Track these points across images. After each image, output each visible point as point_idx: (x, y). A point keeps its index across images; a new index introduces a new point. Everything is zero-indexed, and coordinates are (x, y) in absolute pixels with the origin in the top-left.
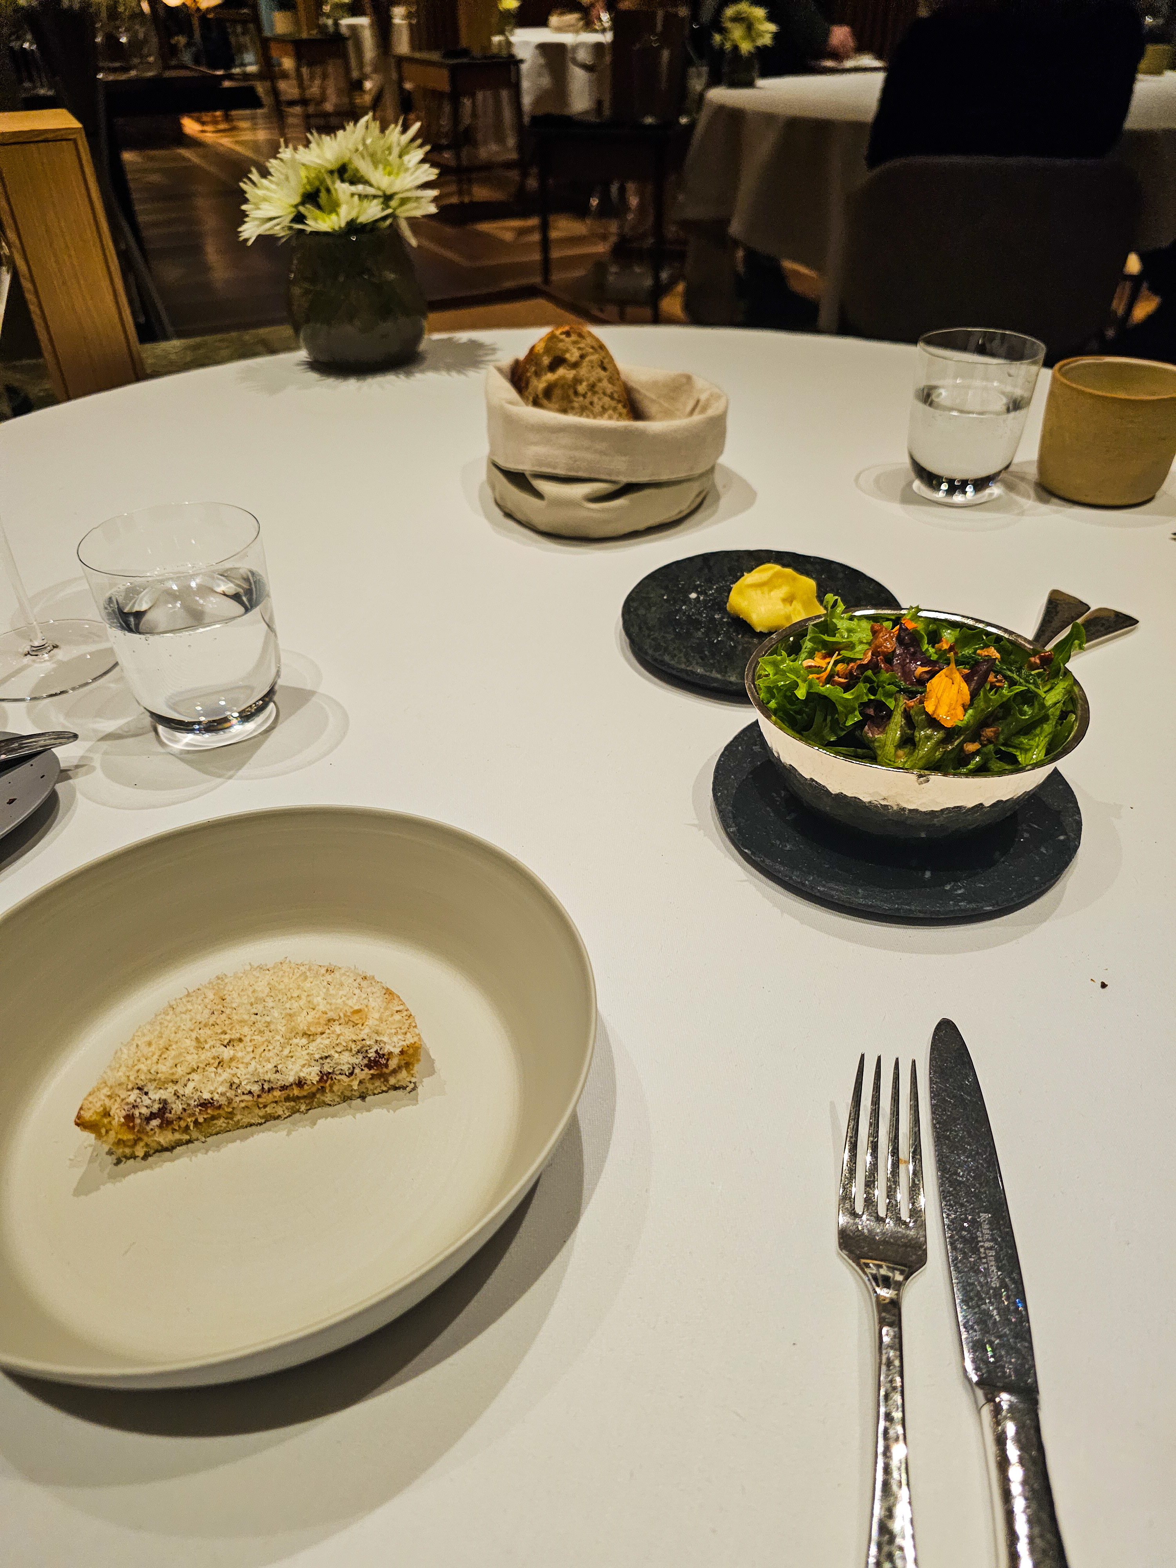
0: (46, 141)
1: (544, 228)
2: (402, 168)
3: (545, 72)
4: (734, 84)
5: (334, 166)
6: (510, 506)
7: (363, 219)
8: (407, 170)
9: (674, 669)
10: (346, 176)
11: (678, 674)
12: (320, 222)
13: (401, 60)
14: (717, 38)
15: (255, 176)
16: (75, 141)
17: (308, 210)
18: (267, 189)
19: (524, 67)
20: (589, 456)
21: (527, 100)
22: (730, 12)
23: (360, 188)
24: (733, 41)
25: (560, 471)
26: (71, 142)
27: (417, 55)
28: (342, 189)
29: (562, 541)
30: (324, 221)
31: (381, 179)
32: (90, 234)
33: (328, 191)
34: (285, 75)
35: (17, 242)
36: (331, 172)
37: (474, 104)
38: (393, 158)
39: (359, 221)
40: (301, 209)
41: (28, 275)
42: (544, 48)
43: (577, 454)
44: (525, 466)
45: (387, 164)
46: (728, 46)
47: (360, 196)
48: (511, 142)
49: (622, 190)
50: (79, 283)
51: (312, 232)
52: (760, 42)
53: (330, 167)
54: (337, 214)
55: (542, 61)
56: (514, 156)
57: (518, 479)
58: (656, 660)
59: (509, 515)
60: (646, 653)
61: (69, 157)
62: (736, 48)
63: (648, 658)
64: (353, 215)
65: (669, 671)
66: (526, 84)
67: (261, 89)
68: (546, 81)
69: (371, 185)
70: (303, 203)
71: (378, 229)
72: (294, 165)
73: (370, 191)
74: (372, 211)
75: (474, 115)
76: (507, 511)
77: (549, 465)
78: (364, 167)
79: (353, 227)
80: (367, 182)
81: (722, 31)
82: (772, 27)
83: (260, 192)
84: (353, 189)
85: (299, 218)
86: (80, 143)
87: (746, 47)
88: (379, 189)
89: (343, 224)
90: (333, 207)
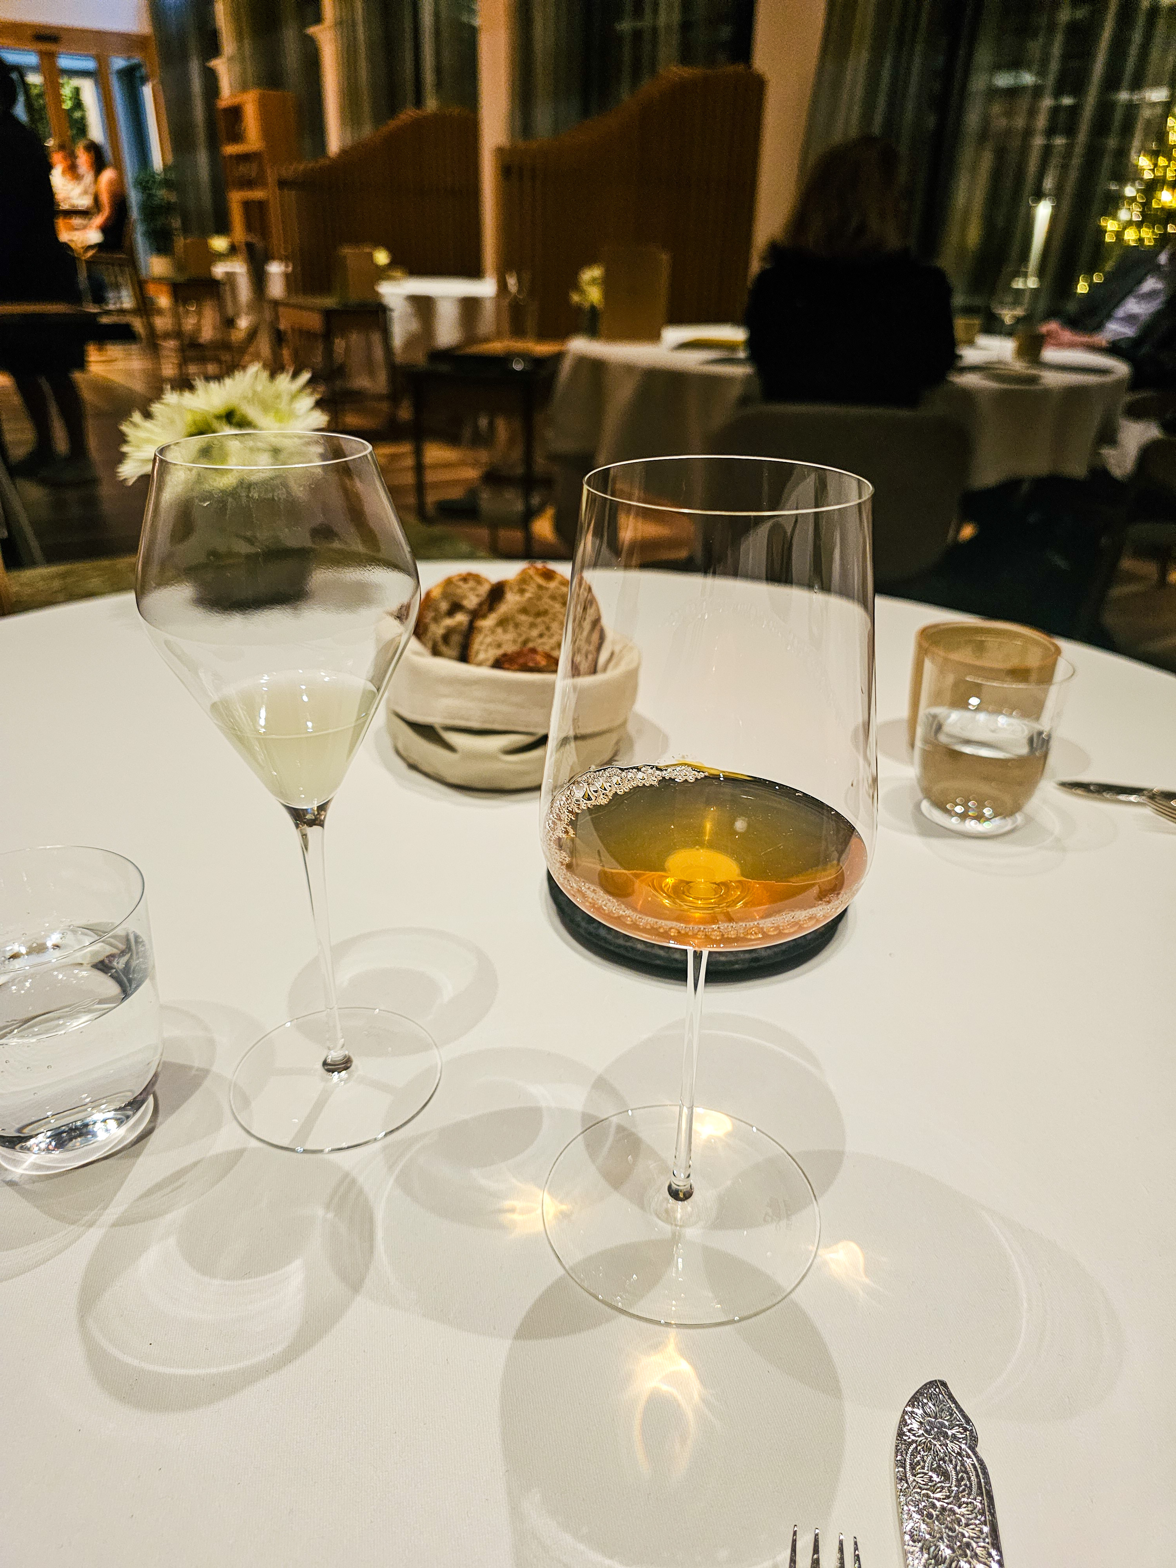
1: (418, 453)
2: (292, 415)
3: (414, 318)
5: (222, 411)
6: (415, 758)
8: (297, 417)
9: (611, 944)
10: (234, 421)
11: (617, 950)
13: (276, 303)
14: (575, 297)
15: (137, 417)
18: (152, 432)
19: (394, 314)
20: (504, 708)
21: (397, 344)
22: (585, 277)
24: (591, 302)
25: (475, 725)
27: (291, 299)
29: (472, 794)
31: (271, 425)
34: (160, 312)
36: (218, 416)
37: (345, 344)
38: (283, 405)
42: (413, 299)
43: (492, 707)
44: (435, 719)
45: (277, 411)
46: (587, 306)
48: (382, 378)
49: (491, 424)
53: (217, 412)
55: (411, 310)
56: (385, 390)
57: (426, 731)
58: (590, 934)
59: (413, 767)
60: (579, 926)
62: (594, 308)
63: (582, 931)
65: (607, 946)
66: (396, 329)
67: (138, 324)
68: (415, 326)
72: (180, 408)
75: (347, 352)
76: (411, 761)
77: (462, 718)
78: (252, 412)
83: (141, 434)
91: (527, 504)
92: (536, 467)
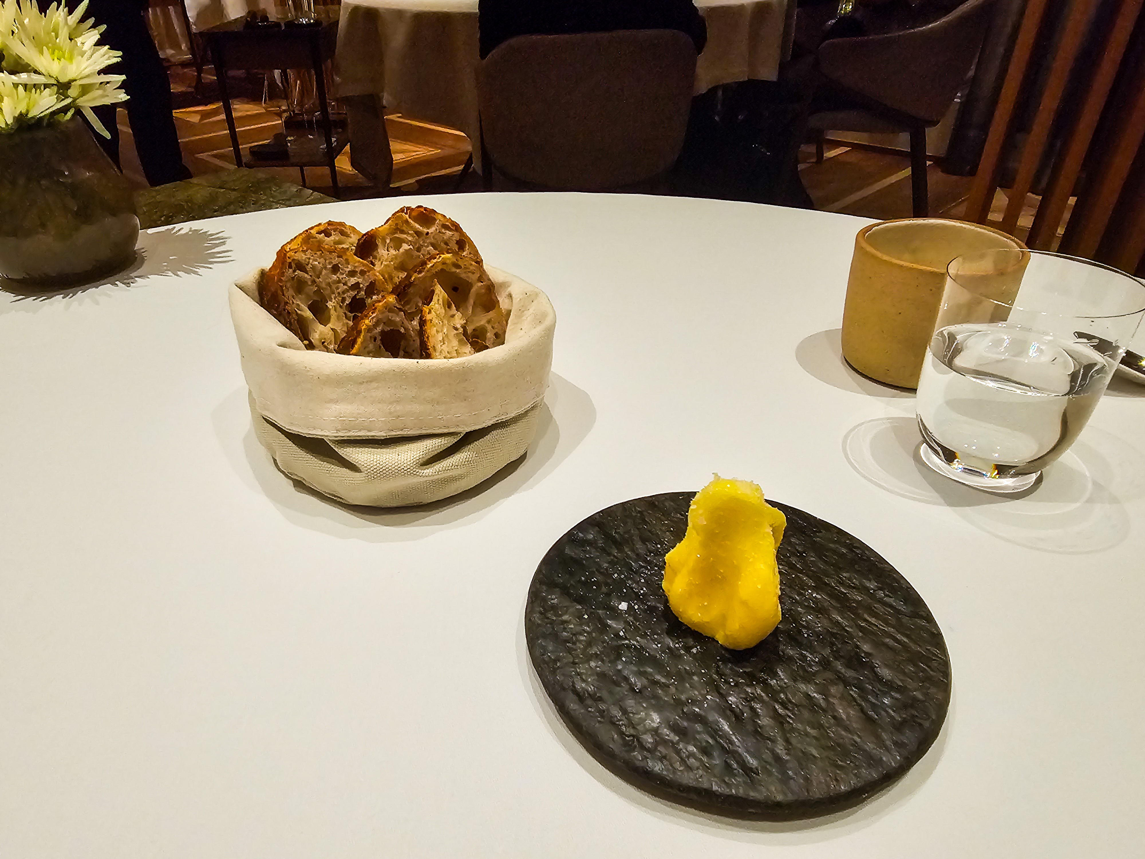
1: (228, 109)
2: (76, 52)
8: (82, 53)
23: (24, 77)
31: (49, 65)
38: (62, 40)
45: (55, 47)
48: (184, 46)
56: (188, 56)
57: (317, 447)
71: (58, 123)
73: (38, 79)
77: (362, 427)
78: (26, 52)
79: (23, 123)
84: (15, 79)
88: (48, 76)
91: (329, 142)
92: (329, 109)
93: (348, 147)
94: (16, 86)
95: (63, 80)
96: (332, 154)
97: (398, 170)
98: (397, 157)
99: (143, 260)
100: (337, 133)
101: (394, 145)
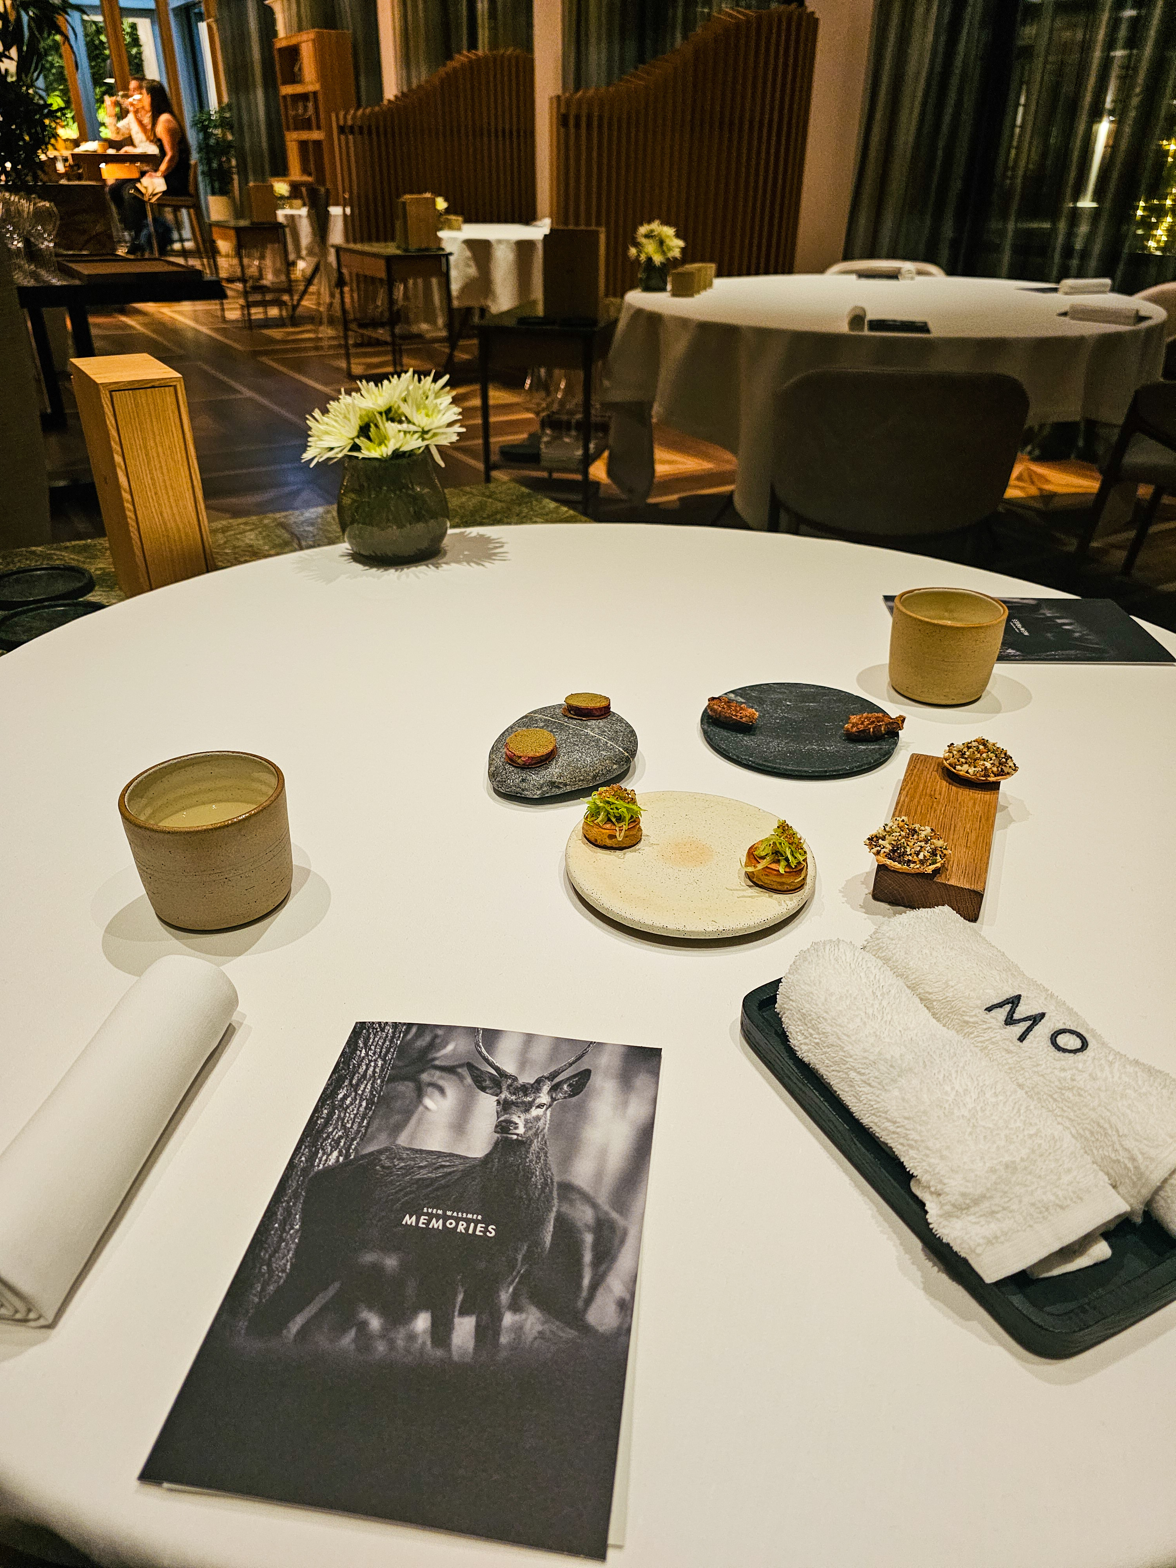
0: (153, 387)
2: (436, 409)
3: (472, 263)
4: (648, 289)
5: (383, 409)
7: (406, 448)
8: (439, 411)
10: (393, 417)
12: (373, 451)
13: (338, 248)
14: (633, 251)
16: (175, 387)
17: (362, 442)
18: (328, 424)
19: (452, 259)
21: (455, 287)
22: (643, 230)
23: (405, 426)
24: (646, 254)
26: (172, 388)
27: (352, 246)
28: (391, 428)
30: (375, 450)
31: (421, 420)
32: (180, 456)
33: (376, 426)
35: (122, 463)
36: (381, 413)
37: (406, 287)
38: (430, 402)
39: (401, 450)
40: (357, 441)
41: (128, 489)
42: (470, 244)
45: (425, 407)
46: (643, 257)
47: (405, 432)
48: (440, 322)
50: (167, 493)
51: (363, 458)
52: (670, 255)
53: (379, 409)
54: (386, 445)
55: (468, 254)
56: (444, 333)
61: (170, 399)
62: (650, 259)
64: (397, 446)
66: (454, 273)
68: (473, 271)
69: (414, 424)
70: (358, 437)
71: (415, 454)
73: (412, 428)
74: (413, 443)
75: (406, 297)
78: (405, 409)
79: (397, 454)
80: (409, 422)
81: (637, 245)
82: (681, 243)
83: (322, 427)
84: (399, 427)
85: (356, 448)
86: (178, 387)
87: (658, 259)
88: (419, 426)
89: (390, 453)
90: (382, 441)
91: (586, 448)
92: (593, 412)
93: (606, 454)
94: (400, 431)
95: (426, 429)
96: (588, 460)
97: (660, 483)
98: (661, 469)
99: (445, 553)
100: (596, 438)
101: (660, 454)
